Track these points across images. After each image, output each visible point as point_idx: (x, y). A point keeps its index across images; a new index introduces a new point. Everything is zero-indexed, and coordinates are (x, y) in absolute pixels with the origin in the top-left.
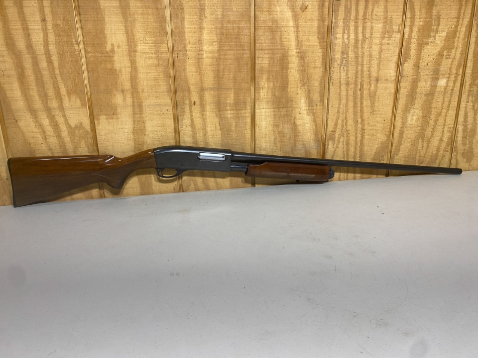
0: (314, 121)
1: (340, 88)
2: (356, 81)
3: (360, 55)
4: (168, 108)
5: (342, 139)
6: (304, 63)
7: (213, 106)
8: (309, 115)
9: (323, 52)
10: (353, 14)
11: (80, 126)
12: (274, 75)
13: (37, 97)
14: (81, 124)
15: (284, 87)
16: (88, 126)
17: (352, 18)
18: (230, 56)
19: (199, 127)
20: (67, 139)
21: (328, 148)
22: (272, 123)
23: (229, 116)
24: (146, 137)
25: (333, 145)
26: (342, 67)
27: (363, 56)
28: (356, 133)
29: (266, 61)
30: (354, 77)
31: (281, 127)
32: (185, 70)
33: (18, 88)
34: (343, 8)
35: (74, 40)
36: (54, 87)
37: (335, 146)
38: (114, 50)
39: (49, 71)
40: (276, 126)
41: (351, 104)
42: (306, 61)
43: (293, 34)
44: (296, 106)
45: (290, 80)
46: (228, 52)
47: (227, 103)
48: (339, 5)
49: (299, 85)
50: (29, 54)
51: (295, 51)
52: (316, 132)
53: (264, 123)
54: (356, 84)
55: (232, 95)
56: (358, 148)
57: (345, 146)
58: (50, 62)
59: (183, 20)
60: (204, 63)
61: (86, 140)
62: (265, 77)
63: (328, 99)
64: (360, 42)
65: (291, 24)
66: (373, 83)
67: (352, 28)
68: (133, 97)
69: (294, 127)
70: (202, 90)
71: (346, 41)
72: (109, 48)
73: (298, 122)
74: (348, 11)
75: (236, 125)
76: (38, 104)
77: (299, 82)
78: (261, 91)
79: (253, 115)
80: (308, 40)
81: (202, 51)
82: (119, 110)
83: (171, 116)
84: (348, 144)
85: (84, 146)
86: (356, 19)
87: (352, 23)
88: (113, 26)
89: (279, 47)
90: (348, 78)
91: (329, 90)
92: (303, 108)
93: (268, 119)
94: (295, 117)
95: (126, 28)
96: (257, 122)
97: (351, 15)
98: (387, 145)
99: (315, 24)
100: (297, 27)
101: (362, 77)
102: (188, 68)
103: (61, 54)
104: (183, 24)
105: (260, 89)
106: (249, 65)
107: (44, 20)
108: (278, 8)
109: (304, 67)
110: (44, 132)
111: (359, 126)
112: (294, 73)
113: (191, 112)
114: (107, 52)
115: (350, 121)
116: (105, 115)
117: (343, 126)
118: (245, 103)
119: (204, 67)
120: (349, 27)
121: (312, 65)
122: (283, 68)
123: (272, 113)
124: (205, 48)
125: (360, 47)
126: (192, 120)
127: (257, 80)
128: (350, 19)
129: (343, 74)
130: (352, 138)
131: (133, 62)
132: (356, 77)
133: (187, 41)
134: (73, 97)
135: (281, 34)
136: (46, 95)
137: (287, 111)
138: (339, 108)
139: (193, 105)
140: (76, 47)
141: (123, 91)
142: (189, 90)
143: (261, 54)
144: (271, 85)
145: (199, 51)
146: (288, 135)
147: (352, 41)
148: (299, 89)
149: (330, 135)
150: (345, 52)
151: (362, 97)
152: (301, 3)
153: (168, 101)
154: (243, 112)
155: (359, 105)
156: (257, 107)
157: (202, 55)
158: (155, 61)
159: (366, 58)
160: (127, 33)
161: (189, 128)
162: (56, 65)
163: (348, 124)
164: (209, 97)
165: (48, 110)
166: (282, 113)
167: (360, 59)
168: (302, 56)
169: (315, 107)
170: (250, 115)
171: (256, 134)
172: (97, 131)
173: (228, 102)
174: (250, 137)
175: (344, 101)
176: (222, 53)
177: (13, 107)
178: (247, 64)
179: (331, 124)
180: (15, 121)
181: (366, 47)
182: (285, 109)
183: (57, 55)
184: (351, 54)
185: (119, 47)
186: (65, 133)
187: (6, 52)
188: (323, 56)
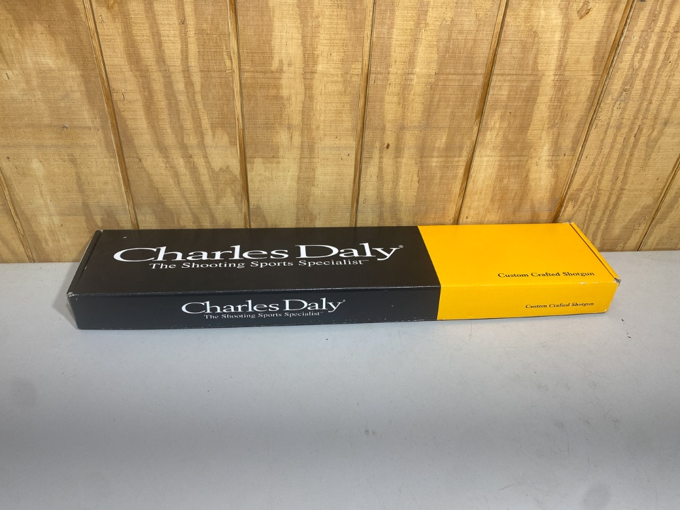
0: (556, 176)
1: (606, 132)
2: (633, 123)
3: (652, 87)
4: (349, 152)
5: (588, 200)
6: (562, 95)
7: (413, 151)
8: (549, 167)
9: (595, 81)
10: (660, 23)
11: (227, 170)
12: (512, 111)
13: (169, 131)
14: (228, 167)
15: (524, 127)
16: (236, 169)
17: (657, 30)
18: (453, 83)
19: (388, 177)
20: (208, 186)
21: (565, 210)
22: (494, 176)
23: (434, 164)
24: (313, 188)
25: (574, 207)
26: (618, 103)
27: (655, 88)
28: (611, 194)
29: (505, 93)
30: (632, 118)
31: (505, 181)
32: (382, 100)
33: (143, 117)
34: (647, 15)
35: (224, 54)
36: (193, 118)
37: (576, 208)
38: (282, 69)
39: (188, 97)
40: (499, 179)
41: (615, 155)
42: (565, 93)
43: (556, 52)
44: (534, 154)
45: (534, 118)
46: (450, 77)
47: (434, 148)
48: (641, 9)
49: (546, 126)
50: (160, 71)
51: (552, 77)
52: (554, 190)
53: (482, 175)
54: (631, 129)
55: (444, 138)
56: (608, 212)
57: (590, 208)
58: (189, 83)
59: (391, 27)
60: (412, 92)
61: (233, 187)
62: (498, 114)
63: (583, 147)
64: (658, 67)
65: (557, 37)
66: (658, 127)
67: (651, 46)
68: (302, 135)
69: (525, 182)
70: (402, 128)
71: (636, 64)
72: (275, 65)
73: (532, 176)
74: (653, 18)
75: (441, 178)
76: (170, 139)
77: (546, 123)
78: (488, 133)
79: (469, 164)
80: (578, 61)
81: (412, 74)
82: (281, 153)
83: (353, 163)
84: (594, 207)
85: (230, 195)
86: (663, 31)
87: (654, 38)
88: (285, 34)
89: (530, 72)
90: (623, 118)
91: (588, 134)
92: (544, 158)
93: (489, 171)
94: (529, 169)
95: (303, 37)
96: (473, 173)
97: (655, 26)
98: (650, 210)
99: (595, 38)
100: (566, 42)
101: (644, 118)
102: (387, 98)
103: (205, 72)
104: (390, 33)
105: (487, 129)
106: (479, 96)
107: (183, 22)
108: (543, 13)
109: (559, 101)
110: (176, 175)
111: (619, 184)
112: (542, 109)
113: (381, 158)
114: (272, 72)
116: (262, 157)
117: (594, 183)
118: (461, 148)
119: (411, 97)
120: (647, 43)
121: (573, 99)
122: (528, 102)
123: (497, 163)
124: (417, 70)
125: (655, 74)
126: (381, 169)
127: (485, 117)
128: (653, 31)
129: (617, 113)
130: (603, 199)
131: (308, 88)
132: (636, 118)
133: (393, 59)
134: (219, 132)
135: (538, 51)
136: (181, 127)
137: (520, 161)
138: (596, 159)
139: (385, 149)
140: (228, 63)
141: (289, 127)
142: (383, 129)
143: (499, 81)
144: (505, 125)
145: (407, 75)
146: (514, 191)
147: (646, 65)
148: (544, 132)
149: (572, 195)
150: (629, 82)
151: (635, 146)
152: (581, 4)
153: (352, 142)
154: (456, 159)
155: (627, 157)
156: (477, 153)
157: (411, 80)
158: (340, 87)
159: (659, 91)
160: (304, 44)
161: (374, 179)
162: (198, 87)
164: (410, 140)
165: (184, 147)
166: (512, 163)
167: (650, 92)
168: (562, 84)
169: (562, 157)
170: (464, 164)
171: (468, 189)
172: (249, 177)
173: (437, 145)
174: (458, 192)
175: (606, 151)
176: (442, 77)
177: (135, 141)
178: (476, 95)
179: (578, 179)
180: (138, 160)
181: (664, 74)
182: (517, 158)
183: (199, 74)
184: (638, 85)
185: (290, 65)
186: (205, 178)
187: (128, 67)
188: (593, 86)
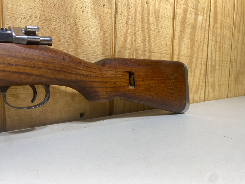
115: (139, 38)
163: (137, 42)
